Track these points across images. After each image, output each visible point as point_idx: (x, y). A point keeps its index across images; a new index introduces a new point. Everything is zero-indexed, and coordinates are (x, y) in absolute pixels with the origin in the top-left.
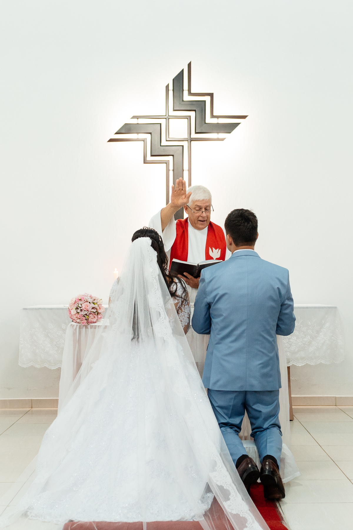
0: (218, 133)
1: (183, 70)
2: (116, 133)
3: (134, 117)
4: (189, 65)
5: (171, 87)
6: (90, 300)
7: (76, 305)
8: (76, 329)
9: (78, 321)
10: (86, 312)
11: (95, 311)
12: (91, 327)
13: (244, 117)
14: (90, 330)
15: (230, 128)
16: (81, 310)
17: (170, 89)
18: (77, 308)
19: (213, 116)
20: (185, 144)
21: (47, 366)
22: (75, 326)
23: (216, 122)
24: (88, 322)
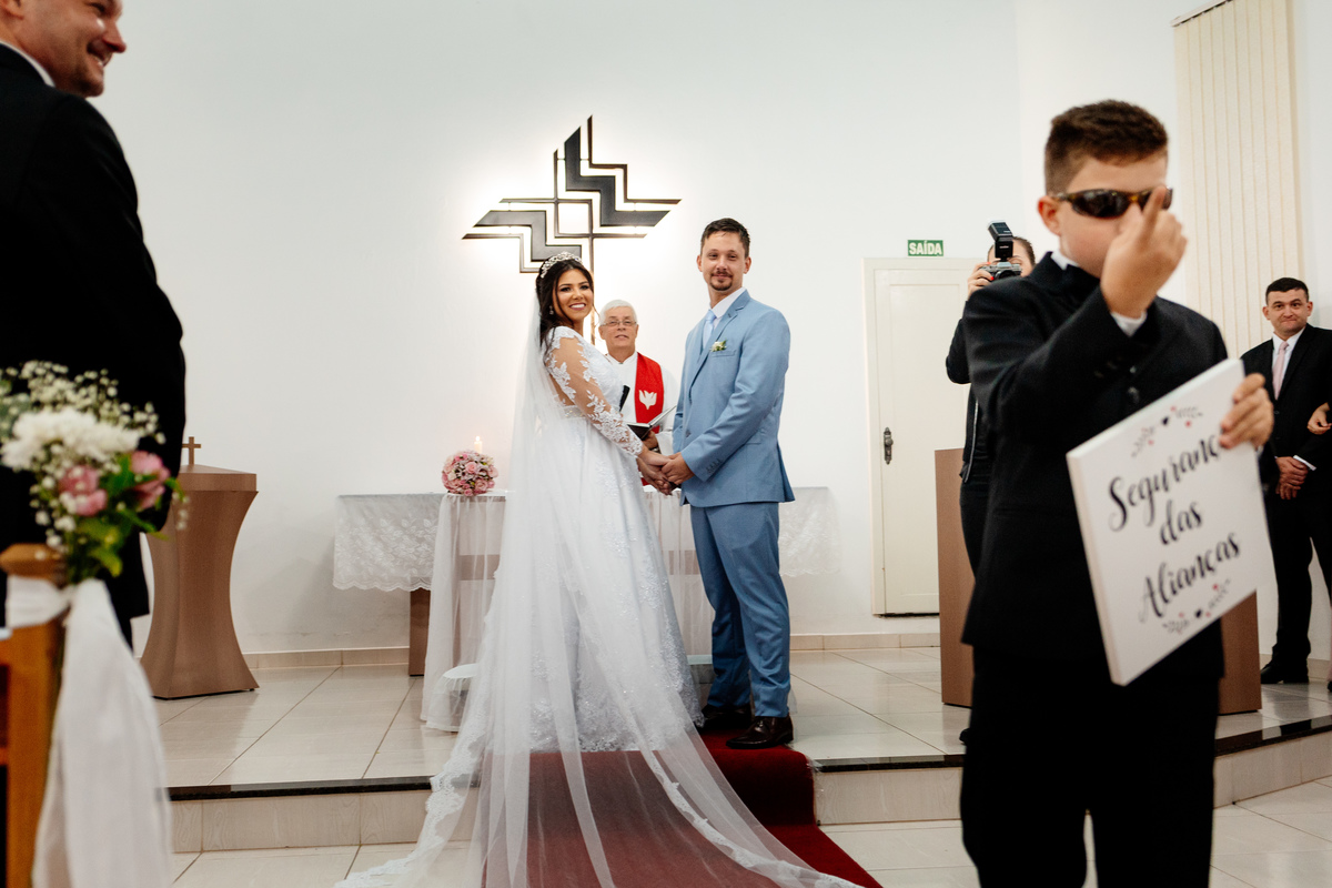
0: (635, 225)
1: (579, 130)
2: (477, 226)
3: (504, 201)
4: (590, 121)
5: (561, 155)
6: (476, 459)
7: (455, 467)
8: (455, 502)
9: (459, 489)
10: (471, 477)
11: (484, 474)
12: (480, 499)
13: (675, 202)
14: (477, 504)
15: (653, 218)
16: (464, 474)
17: (559, 156)
18: (457, 471)
19: (627, 200)
20: (585, 243)
21: (378, 586)
22: (454, 499)
23: (632, 210)
24: (475, 492)
